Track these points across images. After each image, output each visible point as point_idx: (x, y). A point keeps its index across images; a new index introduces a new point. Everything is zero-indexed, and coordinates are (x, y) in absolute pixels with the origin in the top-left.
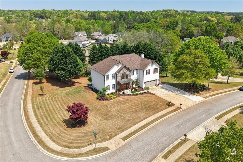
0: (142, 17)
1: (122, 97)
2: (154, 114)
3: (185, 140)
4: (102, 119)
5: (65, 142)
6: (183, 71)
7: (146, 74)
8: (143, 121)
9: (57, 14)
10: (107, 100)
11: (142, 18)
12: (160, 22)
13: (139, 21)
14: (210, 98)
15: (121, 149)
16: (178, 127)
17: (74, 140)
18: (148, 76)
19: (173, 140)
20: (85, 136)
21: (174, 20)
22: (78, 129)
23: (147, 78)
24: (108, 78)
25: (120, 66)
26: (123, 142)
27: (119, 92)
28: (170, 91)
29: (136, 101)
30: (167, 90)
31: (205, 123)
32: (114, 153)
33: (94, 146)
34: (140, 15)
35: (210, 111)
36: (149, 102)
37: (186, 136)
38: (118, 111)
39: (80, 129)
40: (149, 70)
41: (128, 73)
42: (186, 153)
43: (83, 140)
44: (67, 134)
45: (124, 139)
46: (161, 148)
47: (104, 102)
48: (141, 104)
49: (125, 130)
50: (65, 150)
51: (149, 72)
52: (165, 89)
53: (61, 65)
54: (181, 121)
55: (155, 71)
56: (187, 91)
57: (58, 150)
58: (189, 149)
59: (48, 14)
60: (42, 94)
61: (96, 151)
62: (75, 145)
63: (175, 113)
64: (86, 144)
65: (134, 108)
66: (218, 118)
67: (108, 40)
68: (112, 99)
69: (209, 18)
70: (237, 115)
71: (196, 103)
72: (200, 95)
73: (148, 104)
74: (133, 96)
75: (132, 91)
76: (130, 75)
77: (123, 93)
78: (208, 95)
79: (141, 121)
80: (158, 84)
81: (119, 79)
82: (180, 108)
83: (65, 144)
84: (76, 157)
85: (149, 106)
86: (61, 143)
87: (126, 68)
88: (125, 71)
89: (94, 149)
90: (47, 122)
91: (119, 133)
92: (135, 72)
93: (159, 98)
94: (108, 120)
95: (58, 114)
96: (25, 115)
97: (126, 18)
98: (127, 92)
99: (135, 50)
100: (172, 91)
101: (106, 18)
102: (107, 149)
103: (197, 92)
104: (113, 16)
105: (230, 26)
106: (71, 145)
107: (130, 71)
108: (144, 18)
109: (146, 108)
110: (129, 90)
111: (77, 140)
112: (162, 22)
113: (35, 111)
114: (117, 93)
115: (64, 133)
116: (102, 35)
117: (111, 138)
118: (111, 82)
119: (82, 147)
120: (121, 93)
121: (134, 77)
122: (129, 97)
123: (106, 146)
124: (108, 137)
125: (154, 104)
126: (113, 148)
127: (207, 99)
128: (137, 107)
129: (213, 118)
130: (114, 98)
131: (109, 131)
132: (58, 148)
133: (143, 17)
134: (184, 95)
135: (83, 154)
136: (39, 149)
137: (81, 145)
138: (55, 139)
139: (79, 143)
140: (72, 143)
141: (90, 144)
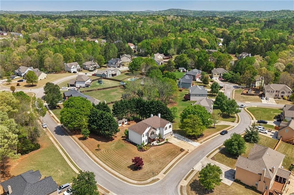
0: (130, 33)
1: (153, 147)
2: (175, 158)
3: (193, 171)
4: (148, 164)
6: (187, 128)
7: (165, 130)
8: (170, 163)
9: (21, 24)
10: (145, 150)
11: (130, 35)
12: (152, 43)
13: (127, 37)
14: (204, 143)
15: (165, 178)
16: (189, 164)
17: (141, 177)
18: (166, 130)
19: (188, 171)
20: (146, 175)
21: (167, 41)
22: (139, 171)
23: (165, 132)
24: (143, 136)
25: (150, 128)
26: (165, 175)
27: (150, 144)
28: (180, 139)
29: (163, 150)
30: (178, 139)
31: (201, 160)
32: (162, 181)
33: (152, 179)
34: (128, 30)
35: (204, 152)
36: (170, 149)
37: (193, 168)
38: (155, 158)
39: (140, 171)
40: (167, 127)
41: (154, 131)
42: (194, 176)
43: (145, 176)
44: (135, 174)
45: (164, 173)
46: (183, 176)
47: (144, 152)
48: (166, 151)
49: (163, 169)
51: (166, 129)
52: (177, 138)
53: (106, 127)
54: (190, 160)
55: (170, 127)
56: (189, 139)
57: (136, 183)
58: (195, 175)
59: (9, 25)
60: (98, 149)
61: (154, 181)
62: (142, 179)
63: (185, 156)
64: (147, 178)
65: (163, 155)
66: (208, 157)
67: (107, 75)
68: (148, 150)
69: (201, 39)
70: (217, 153)
71: (196, 148)
72: (198, 141)
73: (170, 151)
74: (160, 146)
75: (157, 142)
76: (156, 132)
77: (153, 144)
78: (202, 140)
79: (169, 163)
80: (172, 135)
81: (149, 136)
82: (188, 152)
83: (137, 179)
84: (146, 185)
85: (171, 153)
86: (135, 179)
87: (154, 128)
88: (153, 130)
89: (153, 180)
90: (119, 169)
91: (161, 171)
92: (158, 129)
93: (175, 146)
94: (152, 164)
95: (122, 164)
96: (101, 166)
97: (112, 34)
98: (155, 143)
99: (150, 106)
100: (181, 139)
101: (88, 33)
102: (158, 179)
103: (196, 139)
104: (96, 30)
105: (219, 57)
106: (141, 180)
107: (155, 129)
108: (133, 35)
109: (170, 154)
110: (156, 141)
111: (142, 177)
112: (154, 43)
113: (105, 163)
114: (149, 144)
115: (134, 174)
116: (95, 64)
117: (158, 174)
118: (145, 139)
119: (146, 180)
120: (151, 145)
121: (157, 132)
122: (157, 147)
123: (157, 178)
124: (157, 174)
125: (173, 151)
126: (161, 179)
127: (202, 144)
128: (165, 154)
129: (205, 157)
130: (149, 149)
131: (156, 170)
132: (136, 182)
133: (132, 33)
134: (189, 142)
135: (149, 183)
136: (126, 184)
137: (145, 179)
138: (131, 178)
139: (144, 178)
140: (141, 179)
141: (150, 178)
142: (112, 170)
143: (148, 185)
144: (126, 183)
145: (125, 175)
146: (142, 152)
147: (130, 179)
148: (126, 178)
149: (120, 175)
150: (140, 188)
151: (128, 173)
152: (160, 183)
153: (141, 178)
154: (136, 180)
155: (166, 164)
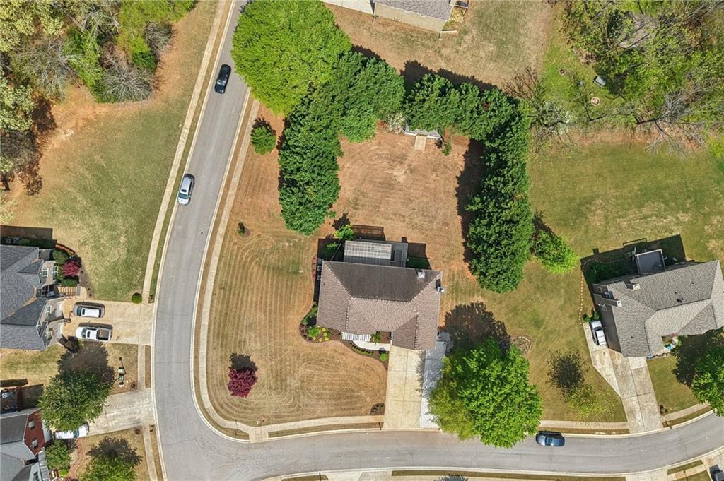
1: (338, 343)
5: (217, 399)
10: (310, 339)
15: (258, 445)
19: (313, 468)
26: (267, 439)
28: (422, 371)
30: (423, 364)
31: (372, 470)
32: (249, 446)
43: (233, 410)
45: (271, 435)
46: (292, 470)
47: (304, 342)
49: (282, 422)
50: (212, 411)
57: (206, 407)
61: (236, 433)
62: (223, 411)
64: (233, 418)
66: (396, 474)
68: (318, 342)
82: (381, 426)
83: (215, 402)
84: (216, 428)
86: (213, 398)
89: (236, 430)
91: (273, 424)
93: (384, 381)
100: (426, 374)
102: (246, 436)
117: (260, 425)
119: (228, 419)
123: (248, 433)
126: (252, 439)
129: (391, 470)
130: (324, 340)
132: (208, 405)
135: (224, 429)
136: (191, 392)
137: (228, 415)
138: (210, 387)
139: (228, 411)
140: (222, 407)
141: (236, 420)
142: (206, 331)
143: (218, 433)
144: (194, 390)
145: (210, 370)
146: (300, 337)
147: (208, 387)
148: (203, 379)
149: (205, 359)
150: (201, 423)
151: (219, 371)
152: (242, 447)
153: (225, 406)
154: (212, 402)
155: (301, 418)
